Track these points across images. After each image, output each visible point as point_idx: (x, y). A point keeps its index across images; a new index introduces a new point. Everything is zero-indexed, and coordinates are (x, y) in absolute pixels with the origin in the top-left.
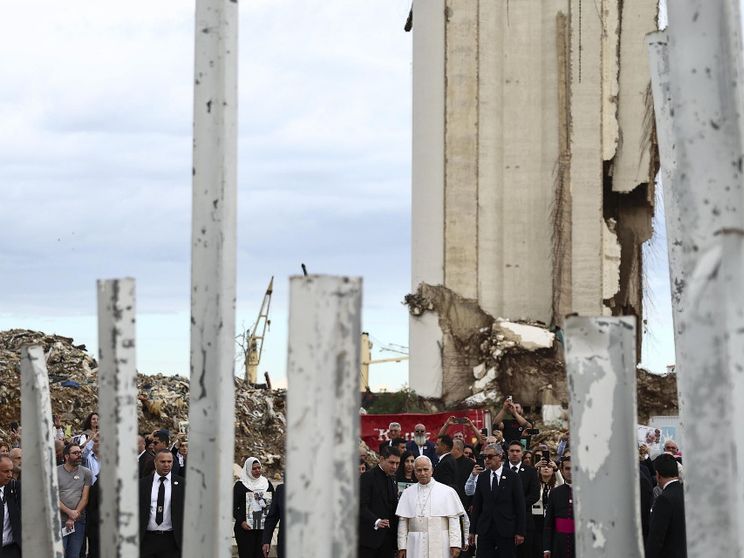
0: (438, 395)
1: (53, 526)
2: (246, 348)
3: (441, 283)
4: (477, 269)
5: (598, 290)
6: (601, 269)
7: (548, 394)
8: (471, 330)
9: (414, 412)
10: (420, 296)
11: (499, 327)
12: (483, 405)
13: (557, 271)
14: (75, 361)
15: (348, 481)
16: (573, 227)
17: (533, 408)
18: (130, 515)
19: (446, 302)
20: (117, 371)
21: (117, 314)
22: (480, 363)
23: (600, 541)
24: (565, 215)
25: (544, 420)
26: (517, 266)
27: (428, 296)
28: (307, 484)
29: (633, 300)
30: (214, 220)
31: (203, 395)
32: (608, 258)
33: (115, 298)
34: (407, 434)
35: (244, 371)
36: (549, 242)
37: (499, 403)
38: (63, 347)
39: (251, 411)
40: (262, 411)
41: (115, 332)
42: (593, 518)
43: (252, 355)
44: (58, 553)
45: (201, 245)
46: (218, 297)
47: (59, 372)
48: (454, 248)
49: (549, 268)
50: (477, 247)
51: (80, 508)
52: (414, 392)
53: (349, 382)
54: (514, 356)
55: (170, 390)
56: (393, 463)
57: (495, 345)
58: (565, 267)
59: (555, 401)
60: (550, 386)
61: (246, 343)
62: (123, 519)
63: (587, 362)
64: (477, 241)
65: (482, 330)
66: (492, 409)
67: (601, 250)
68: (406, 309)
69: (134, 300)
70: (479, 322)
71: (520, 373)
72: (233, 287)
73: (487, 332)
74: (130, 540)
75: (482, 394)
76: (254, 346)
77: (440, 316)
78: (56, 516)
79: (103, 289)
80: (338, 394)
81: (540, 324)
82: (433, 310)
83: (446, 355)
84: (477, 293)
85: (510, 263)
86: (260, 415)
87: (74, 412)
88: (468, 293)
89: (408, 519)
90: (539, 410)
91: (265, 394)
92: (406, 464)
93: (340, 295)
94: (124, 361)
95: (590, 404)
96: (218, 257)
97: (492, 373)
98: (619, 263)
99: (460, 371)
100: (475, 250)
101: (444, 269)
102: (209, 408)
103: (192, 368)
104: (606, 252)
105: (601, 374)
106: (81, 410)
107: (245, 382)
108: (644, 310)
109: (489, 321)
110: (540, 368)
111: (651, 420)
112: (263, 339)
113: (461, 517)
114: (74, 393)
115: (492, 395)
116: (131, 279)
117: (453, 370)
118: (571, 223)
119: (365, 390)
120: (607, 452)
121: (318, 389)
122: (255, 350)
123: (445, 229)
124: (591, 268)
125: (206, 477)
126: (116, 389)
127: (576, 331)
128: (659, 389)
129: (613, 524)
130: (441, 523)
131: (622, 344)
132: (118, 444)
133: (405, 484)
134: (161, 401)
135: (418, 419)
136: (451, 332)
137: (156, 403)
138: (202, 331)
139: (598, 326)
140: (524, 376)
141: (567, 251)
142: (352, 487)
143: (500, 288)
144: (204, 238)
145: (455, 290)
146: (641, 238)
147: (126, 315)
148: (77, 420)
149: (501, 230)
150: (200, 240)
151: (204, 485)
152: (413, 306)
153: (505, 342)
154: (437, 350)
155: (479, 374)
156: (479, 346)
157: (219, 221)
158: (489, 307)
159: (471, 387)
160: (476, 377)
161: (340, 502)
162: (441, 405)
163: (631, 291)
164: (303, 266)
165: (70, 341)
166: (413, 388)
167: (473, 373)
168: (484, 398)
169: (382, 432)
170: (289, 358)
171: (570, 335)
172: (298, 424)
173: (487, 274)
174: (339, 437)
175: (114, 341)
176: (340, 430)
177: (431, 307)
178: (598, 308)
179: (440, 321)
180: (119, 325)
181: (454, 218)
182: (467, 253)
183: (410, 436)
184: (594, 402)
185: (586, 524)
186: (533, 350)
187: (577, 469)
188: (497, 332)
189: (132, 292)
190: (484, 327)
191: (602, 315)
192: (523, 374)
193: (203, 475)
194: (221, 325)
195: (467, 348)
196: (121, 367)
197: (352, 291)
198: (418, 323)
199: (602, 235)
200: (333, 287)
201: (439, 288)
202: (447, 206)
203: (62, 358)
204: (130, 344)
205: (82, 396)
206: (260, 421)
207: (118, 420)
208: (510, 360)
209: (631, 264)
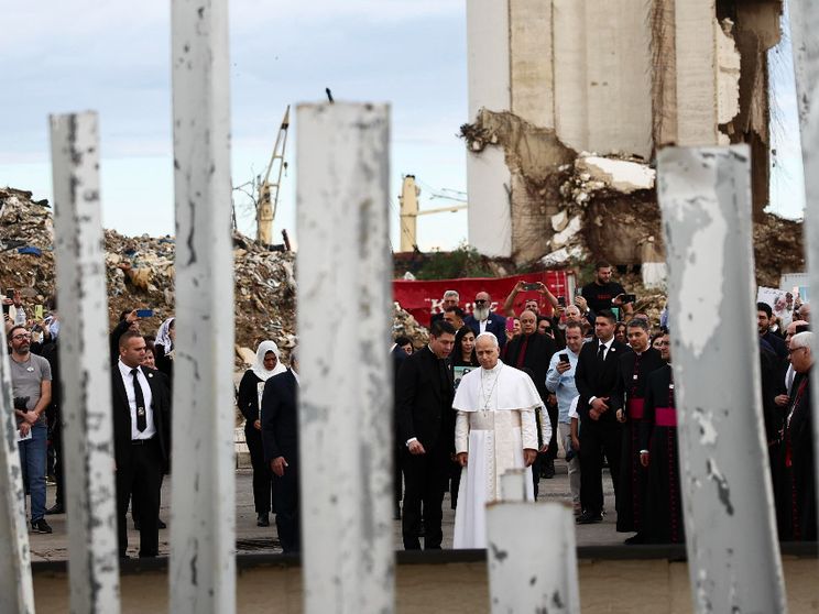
0: (506, 254)
1: (6, 433)
2: (257, 199)
3: (508, 109)
4: (553, 89)
5: (711, 112)
6: (715, 85)
7: (649, 249)
8: (547, 169)
9: (476, 275)
10: (480, 126)
11: (584, 164)
12: (566, 265)
13: (657, 89)
14: (35, 220)
15: (378, 366)
16: (677, 31)
17: (630, 267)
18: (100, 416)
19: (514, 132)
20: (78, 231)
21: (76, 158)
22: (560, 210)
23: (710, 435)
24: (667, 15)
25: (645, 282)
26: (605, 84)
27: (491, 125)
28: (326, 371)
29: (757, 124)
30: (199, 33)
31: (193, 259)
32: (723, 70)
33: (72, 137)
34: (468, 305)
35: (255, 228)
36: (646, 51)
37: (585, 262)
38: (19, 204)
39: (265, 280)
40: (279, 280)
41: (74, 182)
42: (700, 406)
43: (265, 208)
44: (13, 468)
45: (184, 65)
46: (207, 134)
47: (15, 236)
48: (523, 63)
49: (646, 86)
50: (552, 61)
51: (39, 409)
52: (475, 250)
53: (376, 239)
54: (604, 200)
55: (159, 255)
56: (447, 342)
57: (579, 187)
58: (668, 83)
59: (658, 257)
60: (651, 239)
61: (257, 193)
62: (92, 421)
63: (688, 206)
64: (553, 53)
65: (561, 168)
66: (577, 269)
67: (715, 60)
68: (463, 142)
69: (97, 139)
70: (558, 157)
71: (612, 222)
72: (227, 120)
73: (568, 170)
74: (102, 448)
75: (563, 251)
76: (267, 195)
77: (506, 150)
78: (10, 420)
79: (57, 127)
80: (363, 254)
81: (637, 158)
82: (498, 143)
83: (516, 201)
84: (554, 120)
85: (596, 81)
86: (277, 285)
87: (35, 287)
88: (542, 120)
89: (469, 413)
90: (637, 270)
91: (282, 258)
92: (464, 343)
93: (362, 126)
94: (87, 219)
95: (693, 259)
96: (206, 82)
97: (576, 224)
98: (738, 76)
99: (534, 221)
100: (549, 65)
101: (510, 90)
102: (201, 276)
103: (177, 226)
104: (721, 63)
105: (707, 220)
106: (45, 283)
107: (257, 243)
108: (771, 138)
109: (571, 156)
110: (638, 215)
111: (783, 279)
112: (278, 187)
113: (538, 410)
114: (36, 263)
115: (577, 251)
116: (92, 113)
117: (525, 221)
118: (674, 26)
119: (412, 250)
120: (716, 321)
121: (337, 249)
122: (268, 202)
123: (510, 38)
124: (702, 84)
125: (199, 365)
126: (78, 254)
127: (672, 165)
128: (793, 239)
129: (726, 413)
130: (512, 418)
131: (733, 180)
132: (81, 325)
133: (462, 368)
134: (147, 270)
135: (480, 286)
136: (522, 172)
137: (142, 273)
138: (188, 178)
139: (701, 159)
140: (617, 227)
141: (670, 63)
142: (383, 373)
143: (584, 114)
144: (187, 57)
145: (525, 116)
146: (766, 44)
147: (87, 159)
148: (40, 297)
149: (582, 38)
150: (182, 60)
151: (197, 376)
152: (471, 140)
153: (591, 183)
154: (505, 196)
155: (559, 225)
156: (558, 189)
157: (206, 34)
158: (569, 139)
159: (548, 243)
160: (556, 229)
161: (370, 393)
162: (511, 266)
163: (755, 114)
164: (328, 91)
165: (28, 195)
166: (474, 245)
167: (551, 224)
168: (567, 256)
169: (435, 303)
170: (298, 210)
171: (665, 171)
172: (312, 294)
173: (567, 95)
174: (365, 309)
175: (73, 193)
176: (366, 300)
177: (494, 140)
178: (712, 136)
179: (507, 157)
180: (80, 172)
181: (521, 24)
182: (539, 68)
183: (471, 308)
184: (699, 258)
185: (692, 413)
186: (628, 192)
187: (678, 343)
188: (582, 170)
189: (94, 130)
190: (564, 164)
191: (717, 144)
192: (616, 223)
193: (196, 364)
194: (212, 170)
195: (542, 192)
196: (83, 226)
197: (378, 122)
198: (479, 161)
199: (715, 40)
200: (352, 116)
201: (504, 115)
202: (512, 8)
203: (18, 217)
204: (94, 197)
205: (46, 265)
206: (277, 292)
207: (81, 295)
208: (599, 207)
209: (753, 77)
